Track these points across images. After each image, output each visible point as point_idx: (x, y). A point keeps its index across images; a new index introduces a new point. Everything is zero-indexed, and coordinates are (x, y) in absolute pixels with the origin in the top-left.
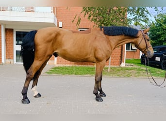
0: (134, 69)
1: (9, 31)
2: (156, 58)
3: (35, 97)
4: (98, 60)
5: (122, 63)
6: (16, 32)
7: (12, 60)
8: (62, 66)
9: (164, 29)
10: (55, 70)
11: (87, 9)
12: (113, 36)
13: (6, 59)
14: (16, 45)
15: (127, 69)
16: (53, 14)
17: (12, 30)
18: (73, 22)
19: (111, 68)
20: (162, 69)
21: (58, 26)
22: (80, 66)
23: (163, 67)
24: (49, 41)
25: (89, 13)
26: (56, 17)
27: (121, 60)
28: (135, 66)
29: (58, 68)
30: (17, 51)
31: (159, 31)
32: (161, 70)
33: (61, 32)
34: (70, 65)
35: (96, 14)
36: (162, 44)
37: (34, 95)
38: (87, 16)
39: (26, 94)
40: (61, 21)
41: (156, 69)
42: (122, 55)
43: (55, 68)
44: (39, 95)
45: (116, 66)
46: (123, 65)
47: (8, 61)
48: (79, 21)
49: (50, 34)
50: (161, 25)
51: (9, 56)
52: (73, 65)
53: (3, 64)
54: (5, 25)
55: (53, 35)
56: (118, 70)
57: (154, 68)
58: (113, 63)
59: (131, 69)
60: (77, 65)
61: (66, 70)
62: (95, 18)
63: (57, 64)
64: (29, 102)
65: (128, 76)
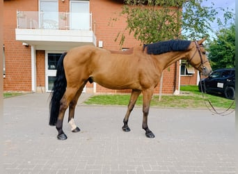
0: (191, 98)
1: (40, 53)
2: (218, 84)
3: (73, 131)
4: (145, 87)
5: (176, 91)
6: (49, 54)
7: (43, 88)
8: (102, 94)
9: (227, 48)
10: (94, 99)
11: (133, 25)
12: (159, 54)
13: (37, 86)
14: (49, 69)
15: (183, 98)
16: (92, 31)
17: (43, 52)
18: (115, 40)
19: (162, 97)
20: (225, 97)
21: (98, 46)
22: (125, 94)
23: (226, 95)
24: (82, 63)
25: (135, 29)
26: (96, 35)
27: (175, 87)
28: (192, 94)
29: (98, 97)
30: (49, 77)
31: (221, 50)
32: (224, 99)
33: (97, 52)
34: (111, 93)
35: (144, 30)
36: (225, 67)
37: (72, 129)
38: (133, 33)
39: (61, 128)
40: (101, 40)
41: (218, 98)
42: (175, 80)
43: (95, 97)
44: (78, 129)
45: (168, 95)
46: (177, 93)
47: (39, 88)
48: (123, 40)
49: (84, 54)
50: (223, 43)
51: (40, 83)
52: (116, 94)
53: (33, 93)
54: (35, 46)
55: (88, 55)
56: (171, 99)
57: (215, 97)
58: (164, 91)
59: (187, 98)
60: (120, 94)
61: (108, 100)
62: (143, 35)
63: (97, 92)
64: (66, 138)
65: (184, 106)
